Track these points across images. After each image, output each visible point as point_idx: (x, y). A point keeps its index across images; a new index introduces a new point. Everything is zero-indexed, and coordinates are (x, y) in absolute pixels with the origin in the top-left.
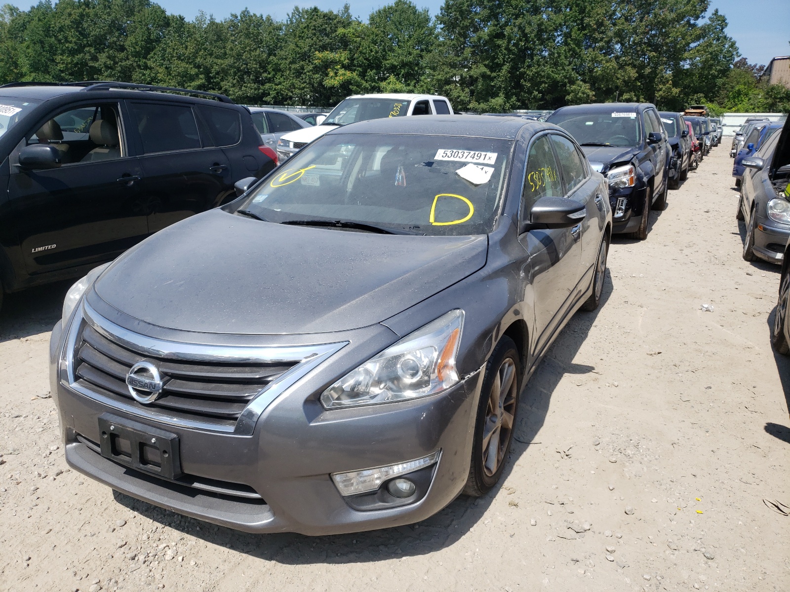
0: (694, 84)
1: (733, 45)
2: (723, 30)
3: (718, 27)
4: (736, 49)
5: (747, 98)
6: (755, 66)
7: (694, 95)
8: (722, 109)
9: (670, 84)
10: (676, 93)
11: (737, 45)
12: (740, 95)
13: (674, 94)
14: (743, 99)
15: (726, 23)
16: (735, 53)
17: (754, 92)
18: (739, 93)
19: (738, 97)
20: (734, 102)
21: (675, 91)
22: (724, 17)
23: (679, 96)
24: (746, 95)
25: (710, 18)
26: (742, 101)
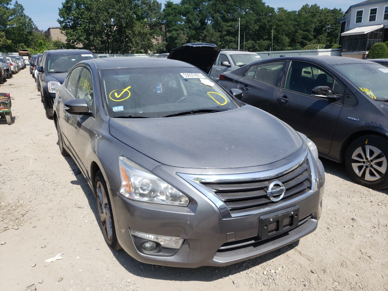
0: (17, 39)
1: (30, 19)
2: (23, 12)
3: (20, 10)
4: (32, 22)
5: (46, 47)
6: (42, 31)
7: (19, 44)
8: (36, 52)
9: (5, 38)
10: (10, 43)
11: (32, 20)
12: (42, 44)
13: (9, 43)
14: (44, 46)
15: (23, 8)
16: (32, 24)
17: (48, 44)
18: (41, 44)
19: (41, 45)
20: (40, 48)
21: (9, 42)
22: (21, 5)
23: (12, 44)
24: (45, 45)
25: (15, 5)
26: (44, 48)
